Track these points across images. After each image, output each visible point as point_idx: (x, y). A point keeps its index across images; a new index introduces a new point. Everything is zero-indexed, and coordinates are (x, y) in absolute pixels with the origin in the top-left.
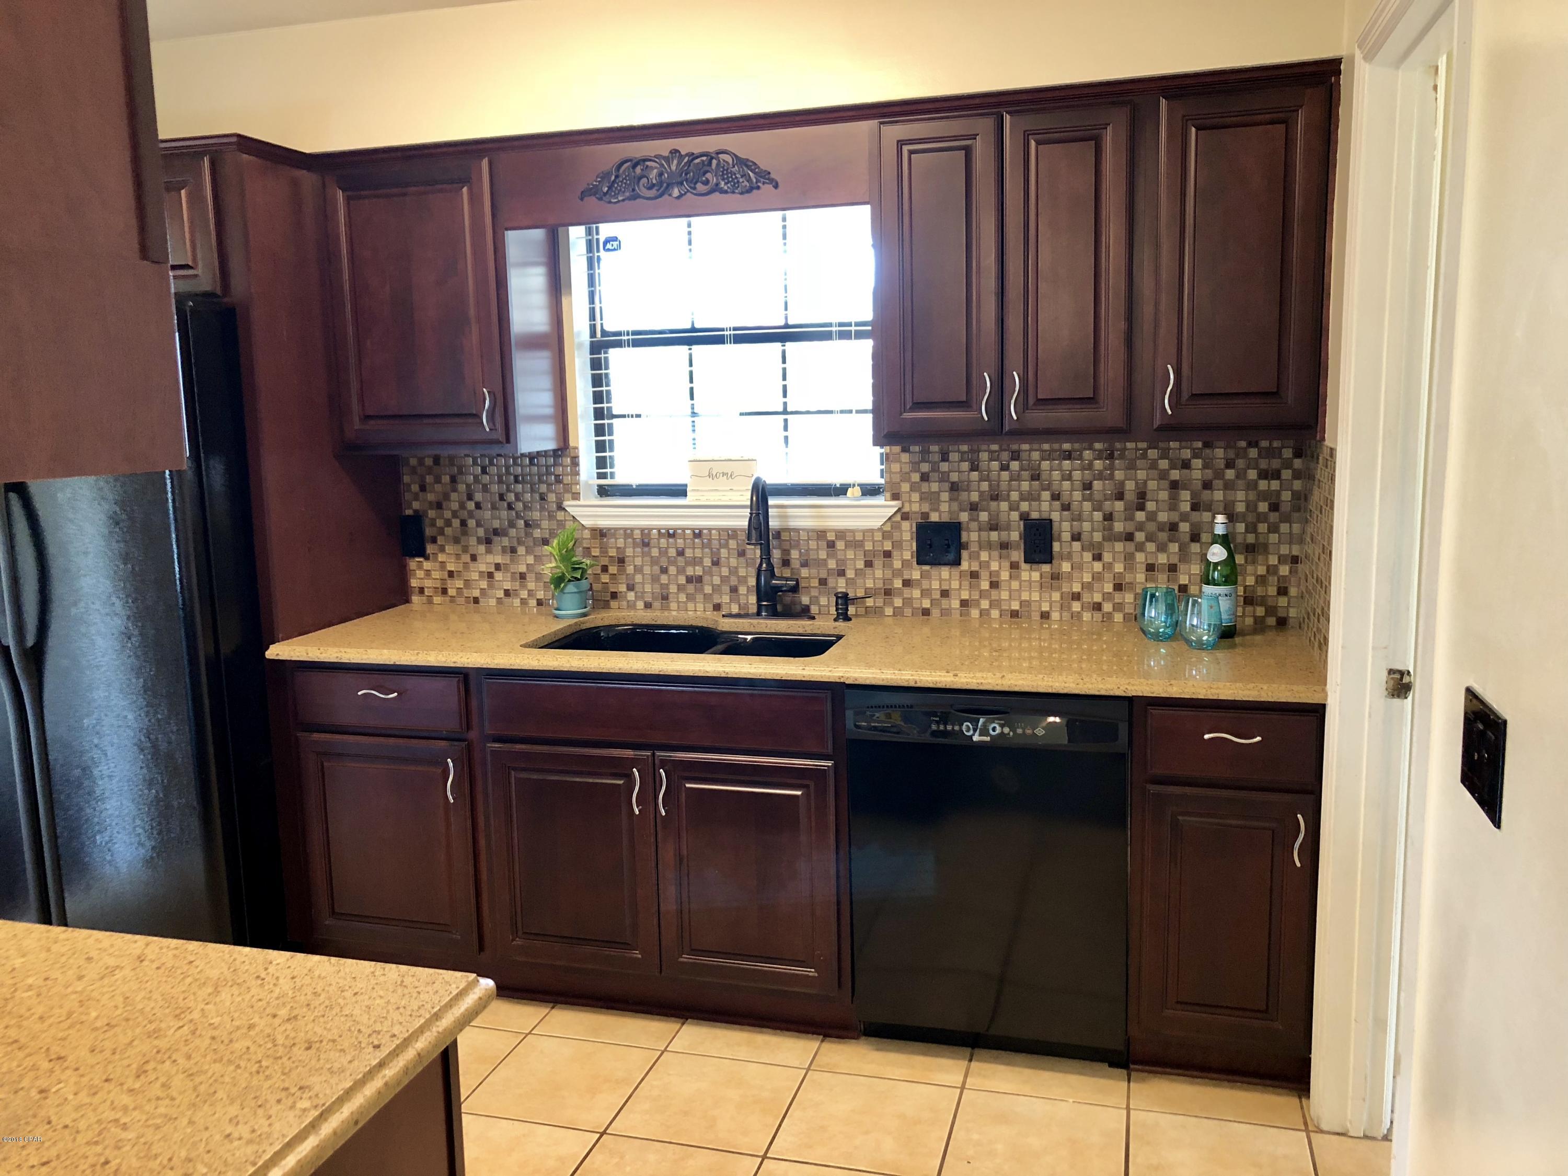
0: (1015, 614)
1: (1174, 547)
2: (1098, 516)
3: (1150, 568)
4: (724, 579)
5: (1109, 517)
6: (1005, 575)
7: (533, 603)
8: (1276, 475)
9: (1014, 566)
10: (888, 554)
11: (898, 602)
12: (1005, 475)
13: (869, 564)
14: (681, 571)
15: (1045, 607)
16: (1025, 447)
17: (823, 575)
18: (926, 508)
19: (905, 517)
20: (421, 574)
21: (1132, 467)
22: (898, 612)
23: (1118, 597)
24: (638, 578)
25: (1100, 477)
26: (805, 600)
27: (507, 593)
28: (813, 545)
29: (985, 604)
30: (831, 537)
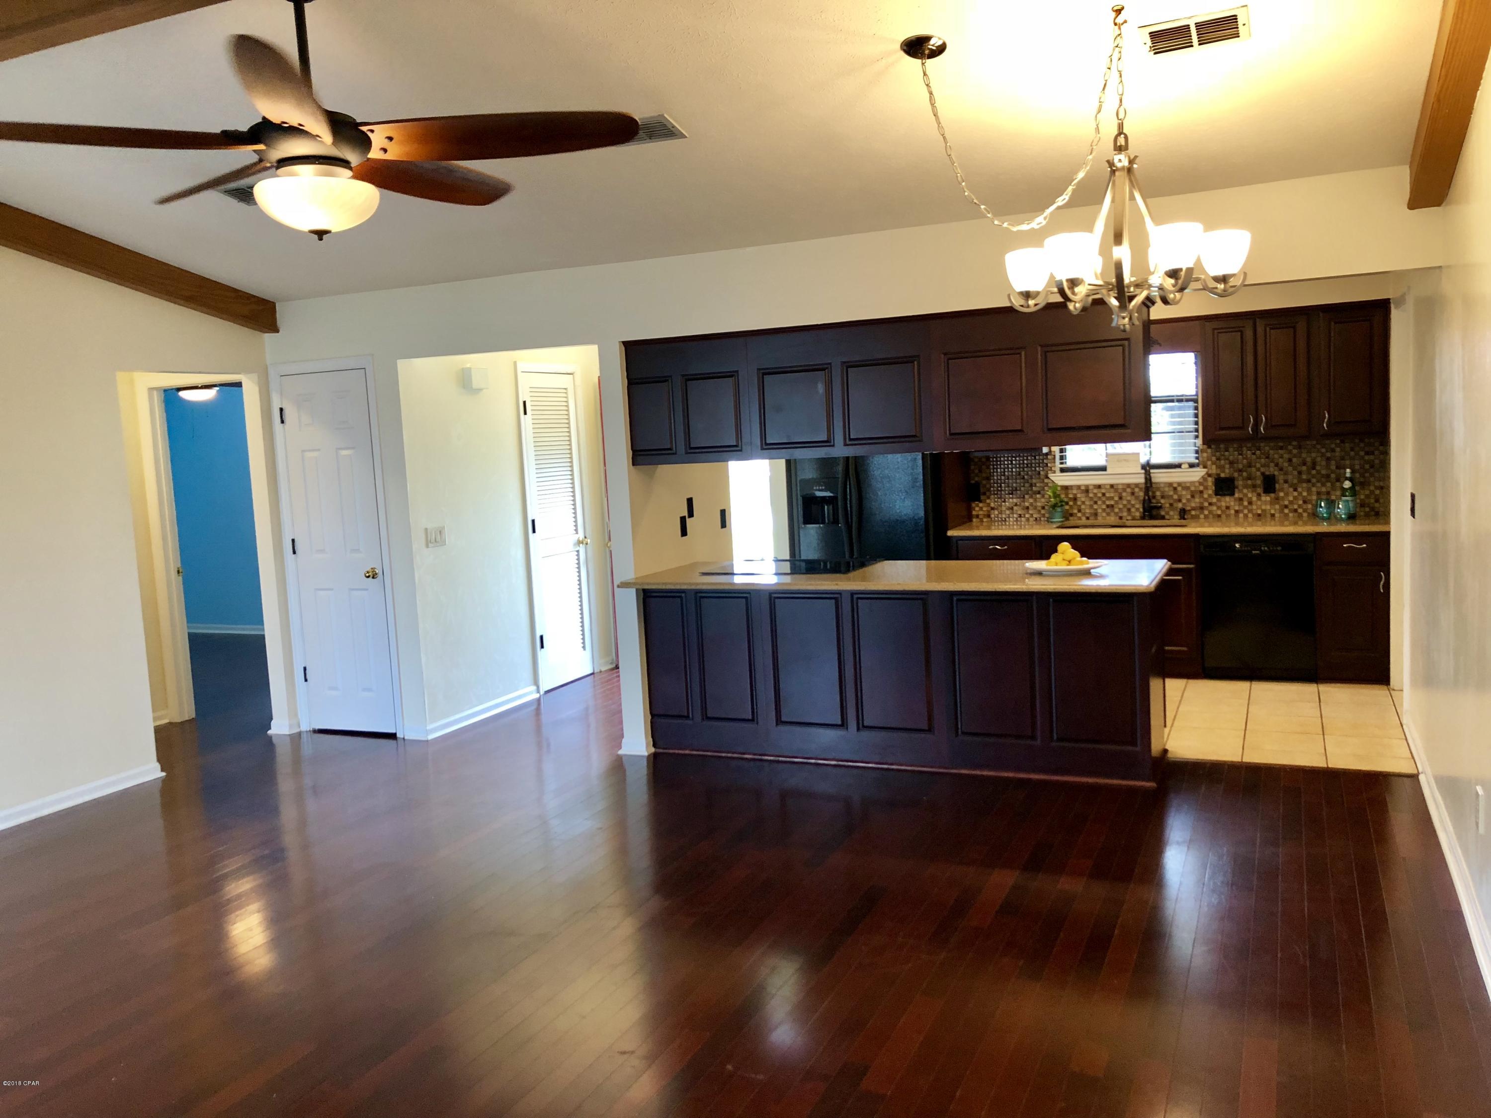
0: (1259, 515)
1: (1329, 484)
2: (1295, 473)
3: (1319, 493)
4: (1125, 506)
5: (1300, 473)
6: (1254, 499)
8: (1373, 453)
9: (1259, 495)
10: (1201, 492)
11: (1206, 512)
12: (1254, 457)
13: (1193, 496)
14: (1104, 503)
15: (1273, 512)
16: (1262, 445)
17: (1171, 501)
18: (1219, 471)
19: (1209, 475)
20: (977, 509)
21: (1309, 452)
22: (1206, 517)
23: (1305, 506)
24: (1083, 507)
25: (1295, 456)
26: (1163, 513)
27: (1020, 516)
28: (1167, 489)
29: (1245, 512)
30: (1175, 485)
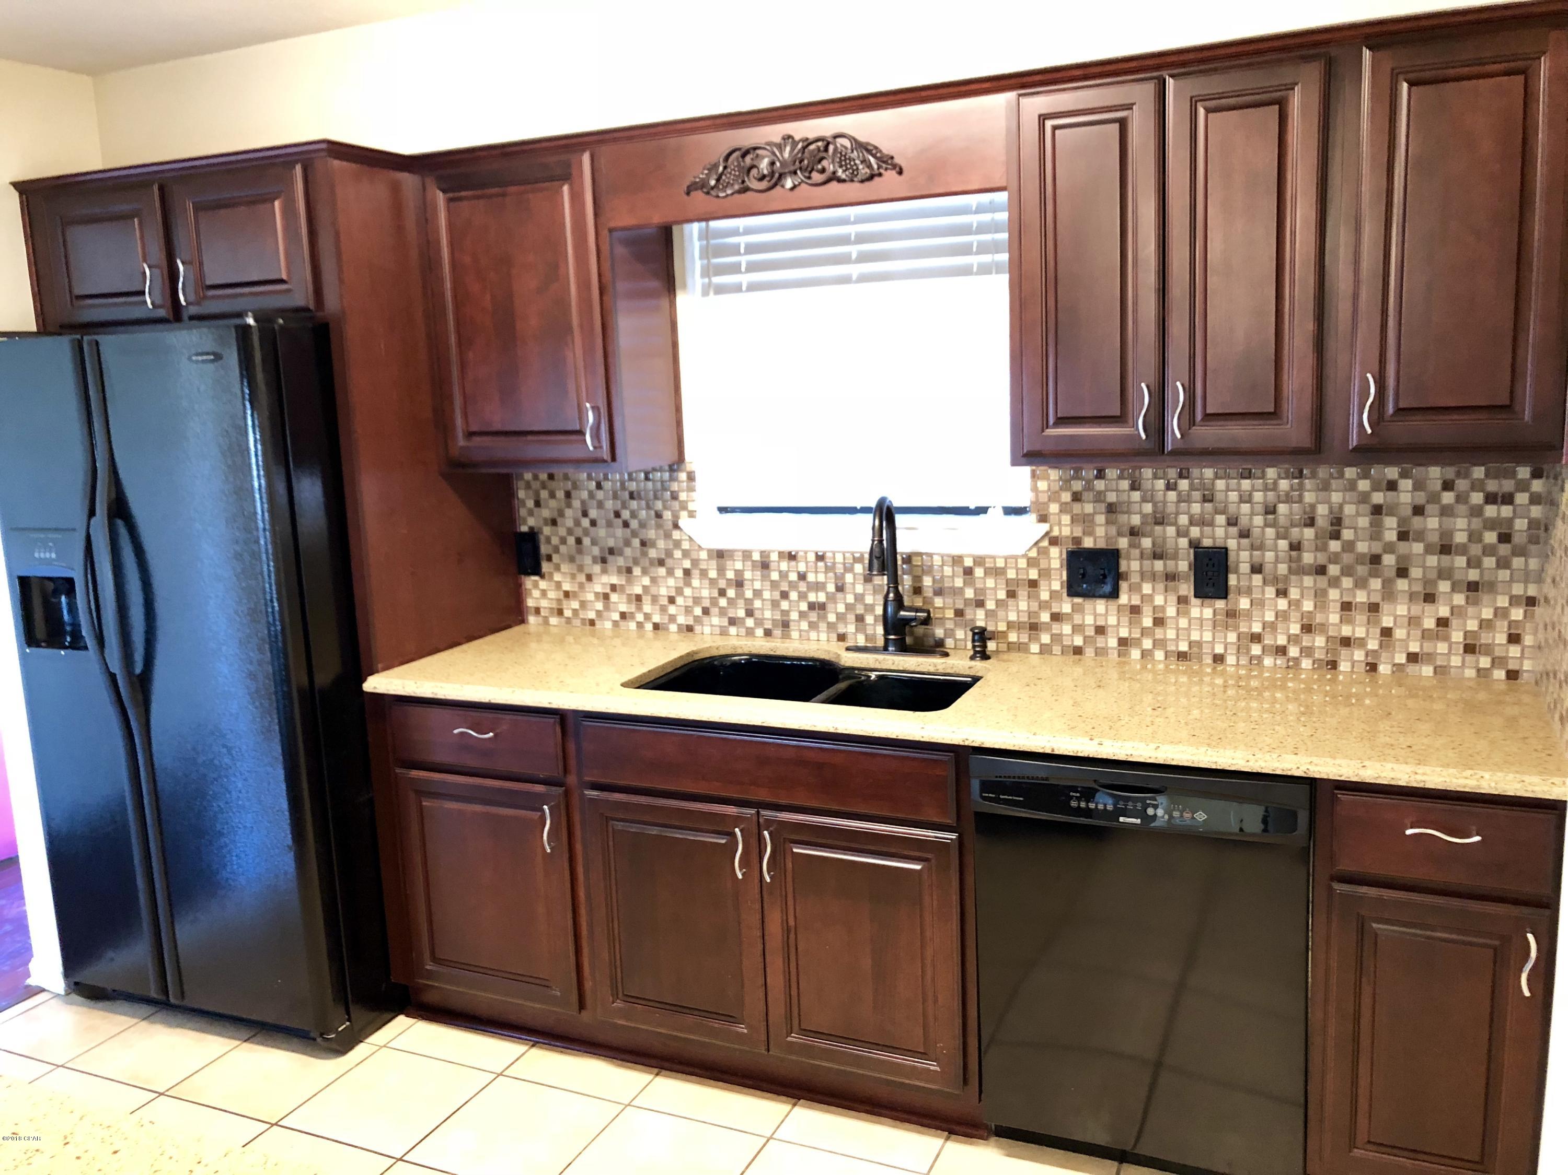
0: (1182, 656)
1: (1376, 584)
2: (1283, 544)
3: (1346, 607)
4: (849, 607)
5: (1296, 547)
6: (1171, 611)
7: (649, 627)
8: (1508, 499)
9: (1182, 600)
10: (1033, 584)
11: (1045, 638)
12: (1172, 495)
13: (1011, 594)
14: (803, 596)
15: (1219, 649)
17: (960, 606)
18: (1078, 532)
19: (1054, 541)
21: (1325, 487)
22: (1045, 650)
23: (1306, 641)
24: (757, 604)
25: (1288, 499)
26: (939, 633)
27: (623, 616)
28: (948, 571)
29: (1147, 644)
30: (968, 562)
